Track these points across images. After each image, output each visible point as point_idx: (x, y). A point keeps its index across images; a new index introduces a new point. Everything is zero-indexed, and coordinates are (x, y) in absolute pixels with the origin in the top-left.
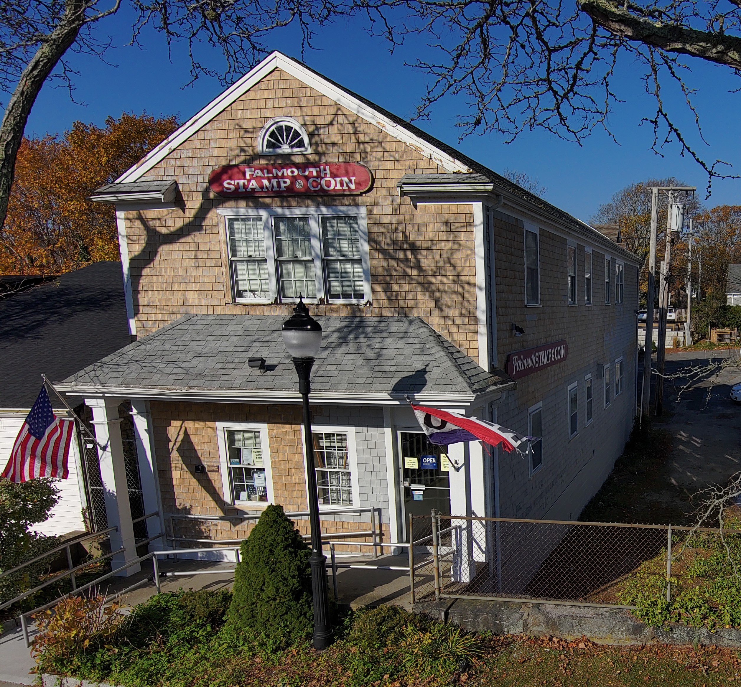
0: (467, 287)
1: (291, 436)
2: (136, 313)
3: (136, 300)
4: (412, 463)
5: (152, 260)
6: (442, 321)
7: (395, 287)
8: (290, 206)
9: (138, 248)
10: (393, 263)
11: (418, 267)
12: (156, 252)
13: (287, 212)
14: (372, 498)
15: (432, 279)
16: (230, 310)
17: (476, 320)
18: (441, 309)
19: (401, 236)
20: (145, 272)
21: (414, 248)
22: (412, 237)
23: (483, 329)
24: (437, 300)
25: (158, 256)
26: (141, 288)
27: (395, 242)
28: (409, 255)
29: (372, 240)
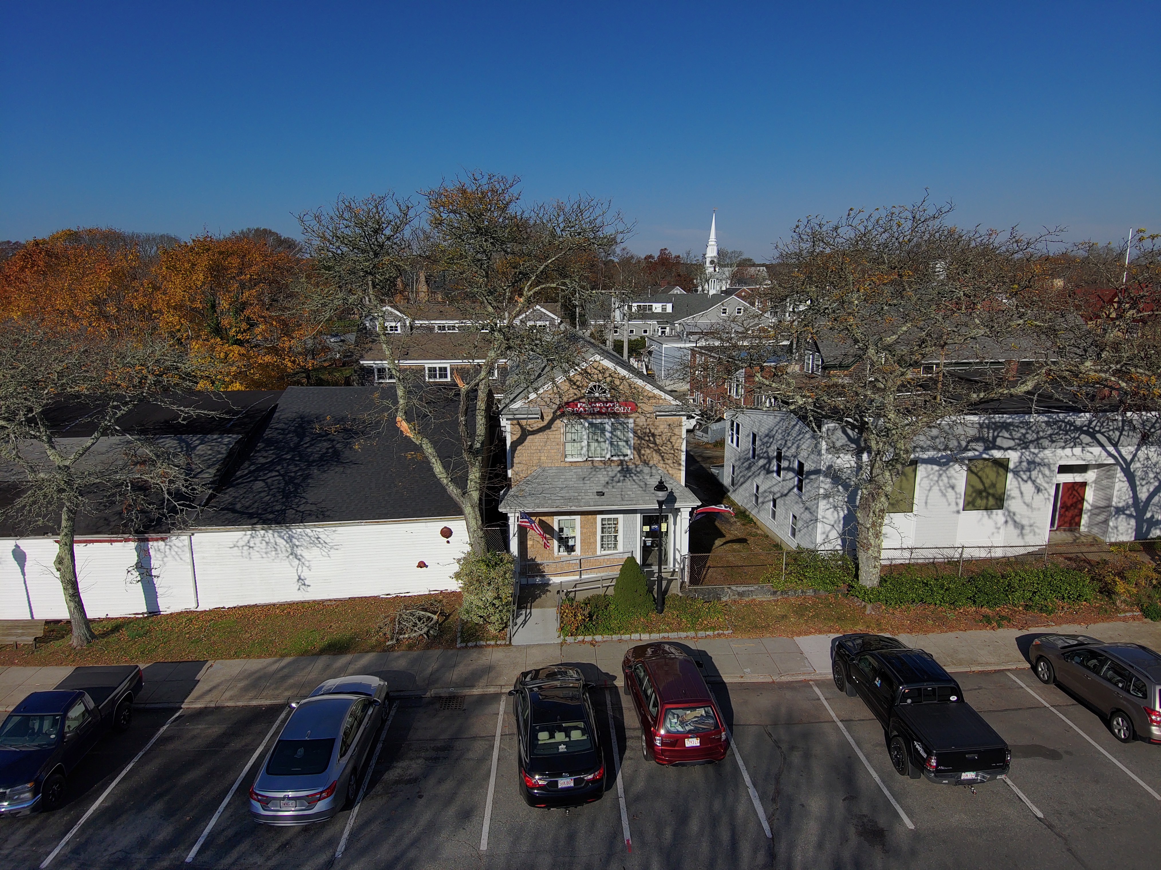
0: (676, 451)
1: (592, 520)
2: (512, 466)
3: (512, 461)
4: (647, 528)
5: (523, 442)
6: (664, 466)
7: (643, 452)
8: (596, 418)
9: (515, 438)
10: (643, 441)
11: (655, 443)
12: (525, 439)
13: (594, 421)
14: (629, 546)
15: (660, 448)
16: (563, 465)
17: (680, 464)
18: (664, 461)
19: (648, 431)
20: (519, 448)
21: (653, 435)
22: (653, 431)
23: (683, 468)
24: (662, 457)
25: (527, 441)
26: (516, 455)
27: (645, 433)
28: (651, 438)
29: (635, 433)
